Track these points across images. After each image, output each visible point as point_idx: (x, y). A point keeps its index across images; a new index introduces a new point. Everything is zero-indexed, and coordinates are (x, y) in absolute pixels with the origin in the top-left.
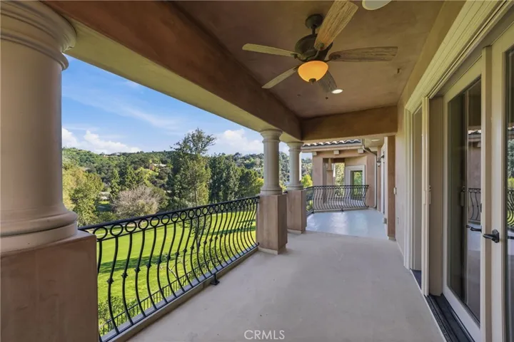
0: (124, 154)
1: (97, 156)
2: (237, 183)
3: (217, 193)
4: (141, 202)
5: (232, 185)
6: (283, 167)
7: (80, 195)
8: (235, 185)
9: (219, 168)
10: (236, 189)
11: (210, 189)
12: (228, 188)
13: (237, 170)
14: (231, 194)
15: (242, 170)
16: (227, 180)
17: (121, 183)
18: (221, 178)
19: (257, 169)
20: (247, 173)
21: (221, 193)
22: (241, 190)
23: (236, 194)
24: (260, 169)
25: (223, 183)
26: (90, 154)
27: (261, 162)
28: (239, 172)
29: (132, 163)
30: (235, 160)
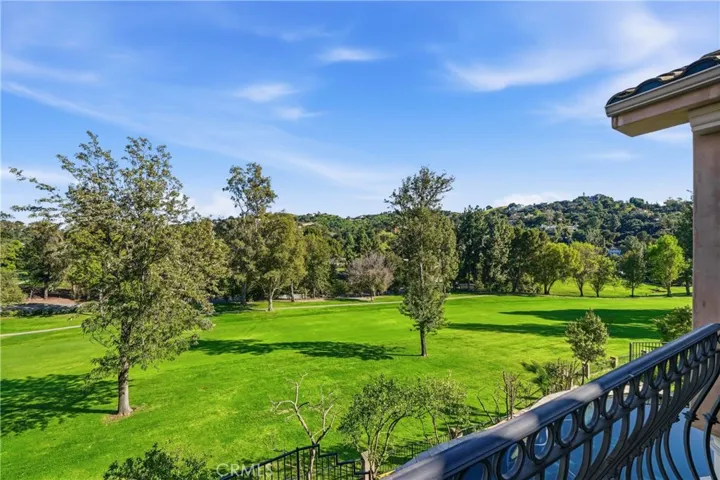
0: (367, 217)
1: (344, 220)
2: (507, 251)
3: (474, 266)
4: (371, 272)
5: (497, 253)
6: (606, 221)
7: (316, 261)
8: (504, 253)
9: (476, 228)
10: (505, 260)
11: (461, 259)
12: (490, 258)
13: (507, 231)
14: (495, 266)
15: (516, 231)
16: (489, 245)
17: (357, 250)
18: (480, 242)
19: (547, 228)
20: (525, 234)
21: (479, 265)
22: (513, 262)
23: (504, 267)
24: (554, 227)
25: (484, 250)
26: (337, 218)
27: (557, 215)
28: (511, 233)
29: (375, 226)
30: (509, 215)
